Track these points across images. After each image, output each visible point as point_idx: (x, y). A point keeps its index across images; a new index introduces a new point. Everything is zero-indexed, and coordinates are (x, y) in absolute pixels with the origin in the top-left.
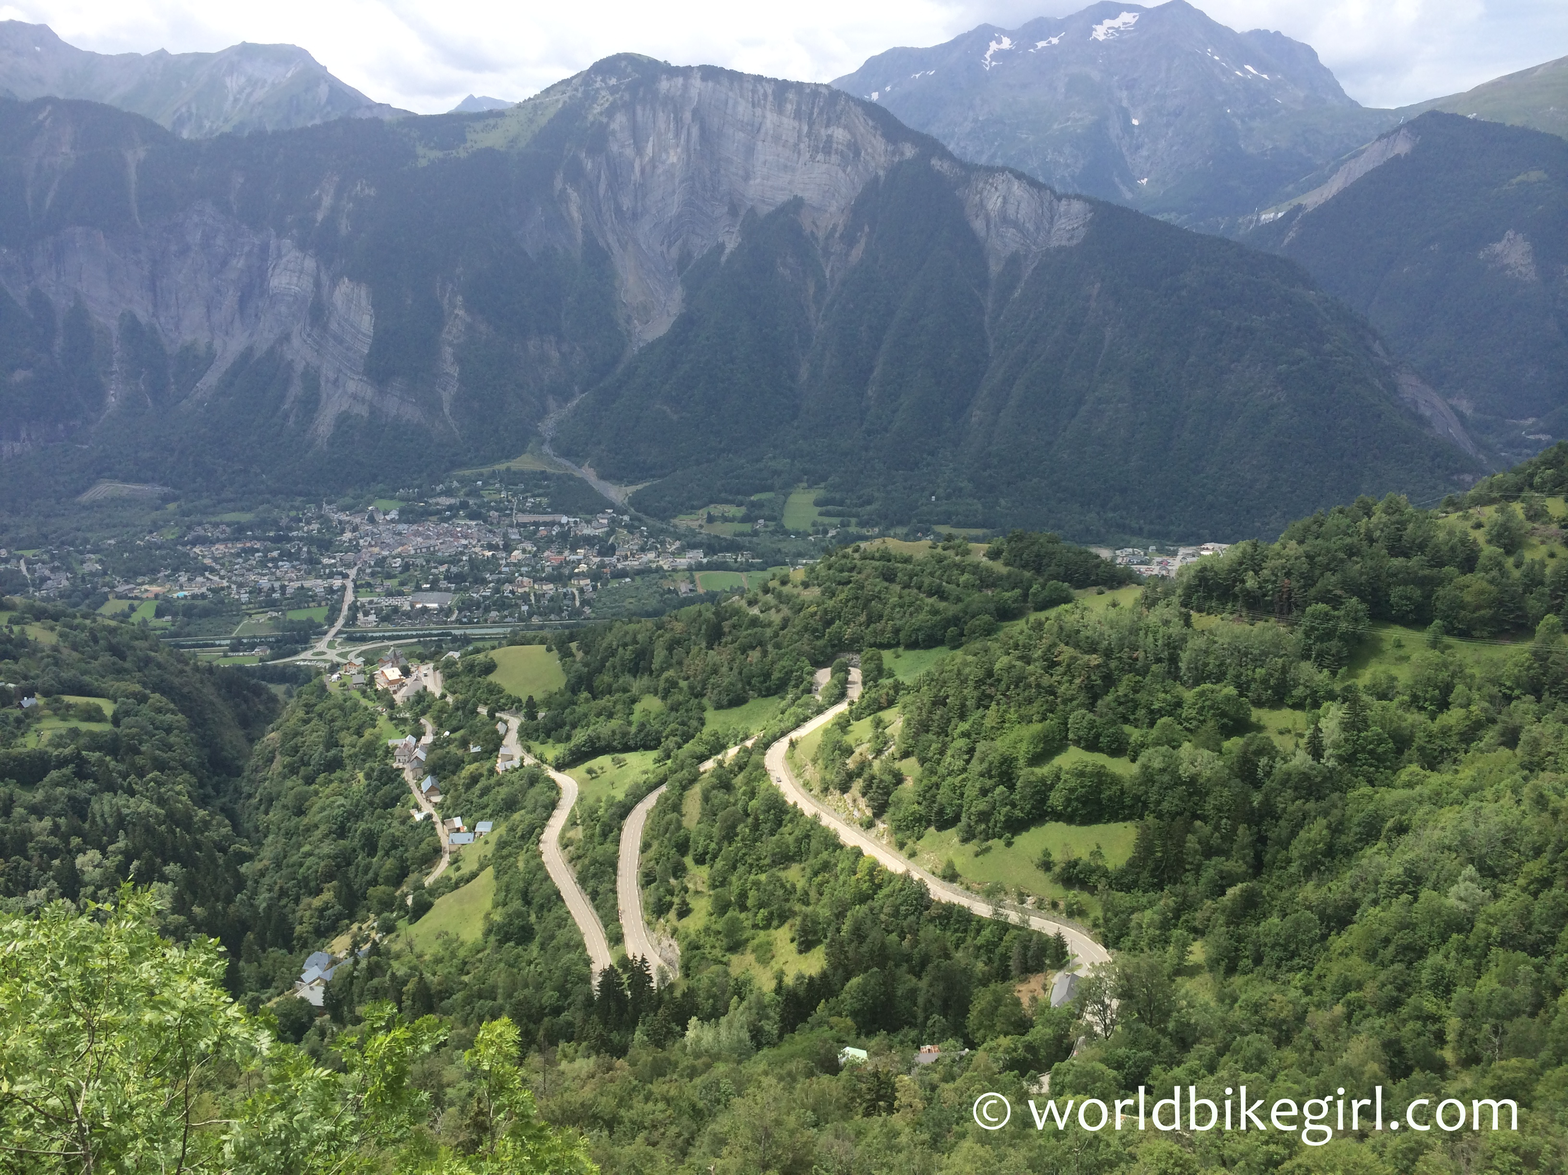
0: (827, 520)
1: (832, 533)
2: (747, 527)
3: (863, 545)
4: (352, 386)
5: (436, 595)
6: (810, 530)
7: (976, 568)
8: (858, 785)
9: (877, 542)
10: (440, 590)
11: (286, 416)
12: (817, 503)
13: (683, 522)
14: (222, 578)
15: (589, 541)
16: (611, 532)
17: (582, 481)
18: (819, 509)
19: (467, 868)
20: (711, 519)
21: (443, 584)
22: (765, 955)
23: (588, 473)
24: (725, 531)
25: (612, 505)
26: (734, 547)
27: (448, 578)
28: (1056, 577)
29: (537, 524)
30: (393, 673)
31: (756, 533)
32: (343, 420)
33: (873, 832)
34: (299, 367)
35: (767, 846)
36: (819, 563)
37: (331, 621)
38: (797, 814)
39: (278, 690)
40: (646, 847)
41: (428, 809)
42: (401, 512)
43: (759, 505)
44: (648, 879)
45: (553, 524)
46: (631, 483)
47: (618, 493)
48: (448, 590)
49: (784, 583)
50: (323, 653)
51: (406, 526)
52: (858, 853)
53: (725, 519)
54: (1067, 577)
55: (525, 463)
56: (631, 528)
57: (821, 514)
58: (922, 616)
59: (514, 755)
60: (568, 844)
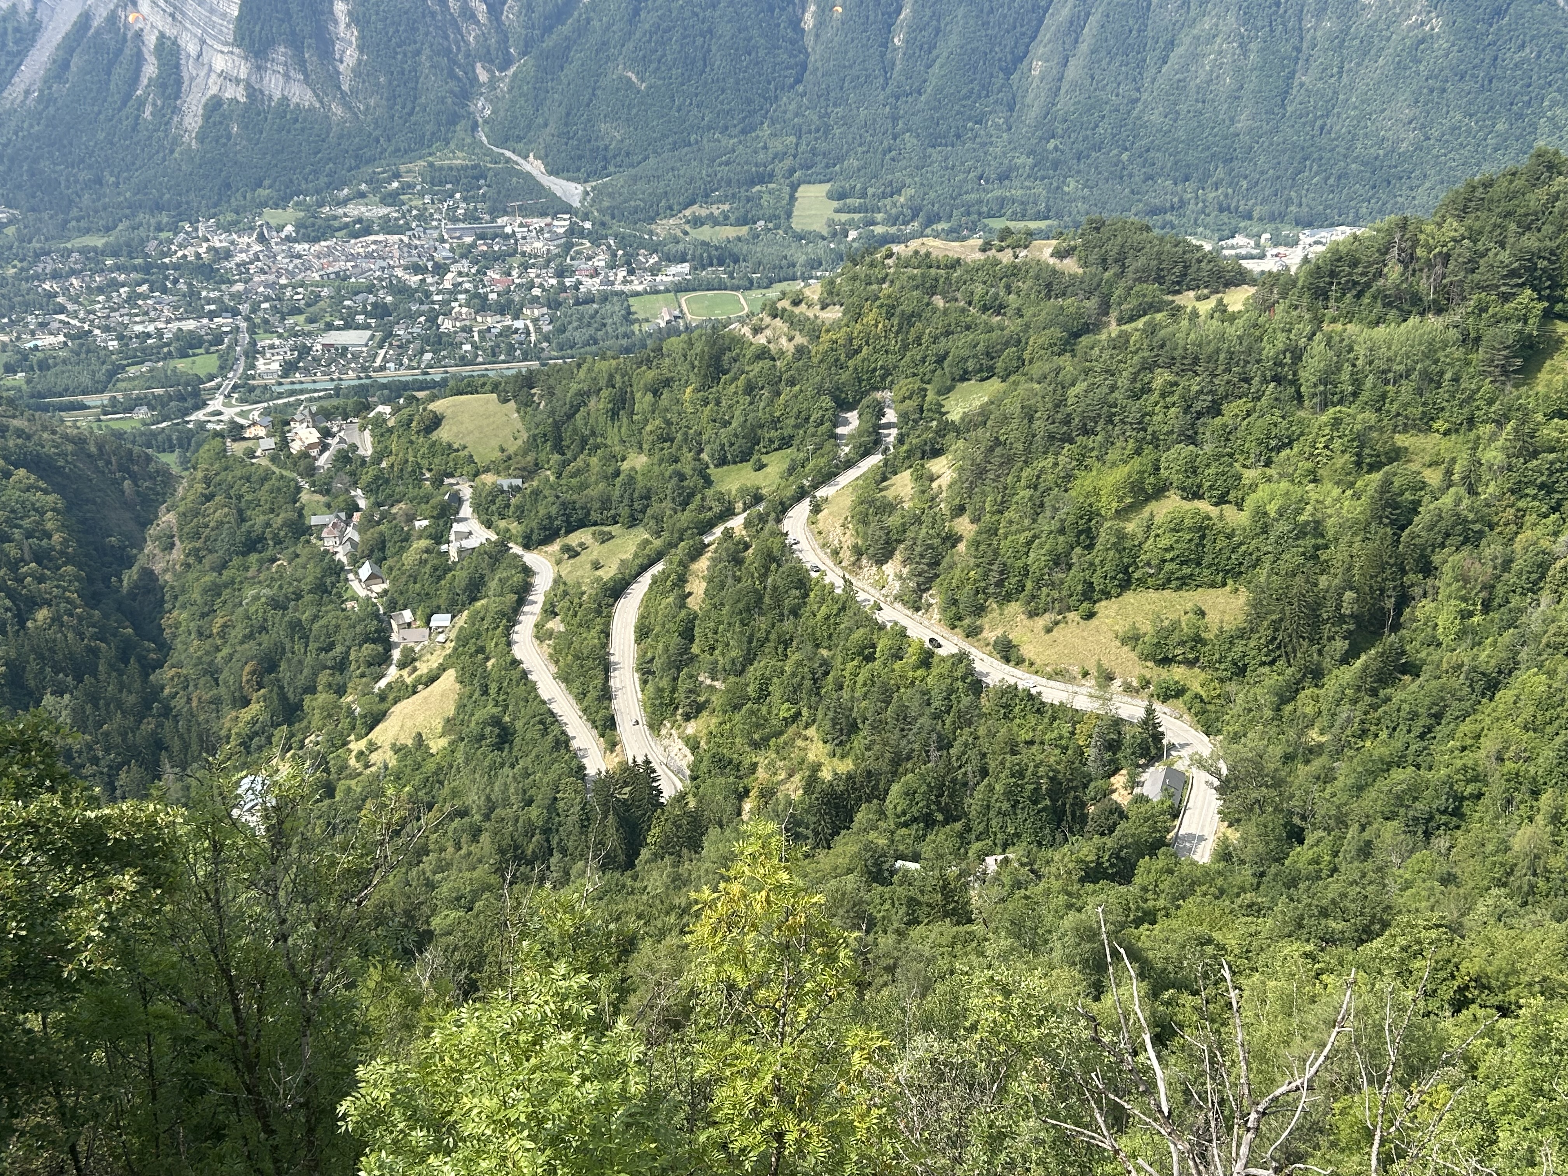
0: (844, 217)
1: (853, 234)
2: (743, 231)
3: (895, 248)
4: (220, 63)
5: (352, 333)
6: (825, 232)
7: (1041, 271)
8: (899, 554)
9: (914, 244)
10: (358, 327)
11: (141, 104)
12: (832, 197)
13: (664, 228)
14: (83, 321)
15: (543, 257)
16: (570, 244)
17: (527, 177)
18: (835, 204)
19: (424, 670)
20: (696, 222)
21: (360, 319)
23: (534, 167)
24: (716, 236)
25: (568, 209)
26: (727, 258)
27: (366, 311)
29: (474, 237)
30: (311, 435)
31: (755, 239)
32: (215, 105)
34: (151, 40)
36: (839, 274)
37: (225, 372)
39: (170, 460)
42: (299, 226)
43: (757, 201)
45: (494, 236)
46: (590, 178)
48: (367, 327)
49: (796, 303)
50: (220, 412)
51: (306, 246)
52: (902, 634)
53: (715, 221)
54: (1159, 279)
55: (451, 156)
56: (596, 239)
57: (837, 211)
58: (973, 337)
59: (470, 533)
60: (546, 637)
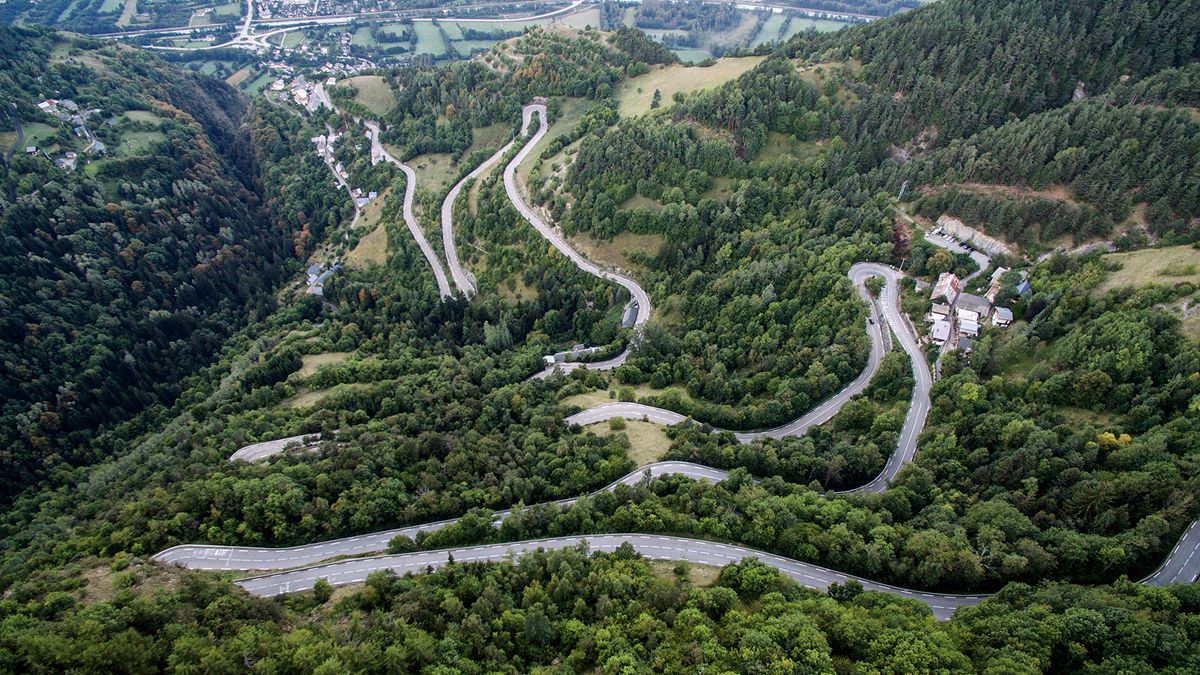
7: (602, 50)
8: (546, 205)
19: (372, 222)
22: (512, 286)
28: (639, 59)
30: (303, 94)
33: (554, 229)
35: (509, 232)
37: (244, 13)
38: (521, 218)
40: (454, 224)
41: (343, 183)
44: (458, 242)
50: (246, 39)
52: (548, 244)
54: (646, 59)
58: (575, 80)
59: (379, 153)
60: (417, 215)
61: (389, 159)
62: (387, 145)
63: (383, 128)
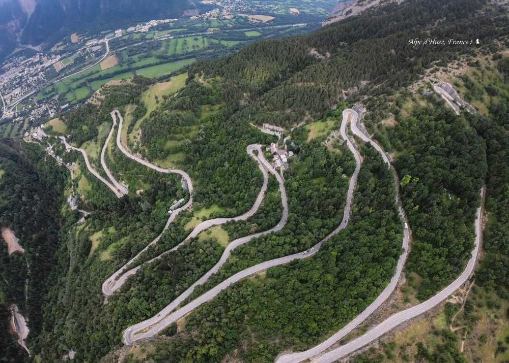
0: (80, 38)
2: (65, 46)
5: (17, 89)
6: (78, 41)
7: (130, 86)
8: (138, 152)
12: (77, 35)
13: (53, 50)
15: (37, 62)
16: (40, 58)
17: (30, 49)
19: (78, 175)
20: (58, 47)
21: (16, 86)
23: (30, 46)
24: (61, 48)
25: (38, 52)
26: (64, 52)
27: (17, 84)
28: (144, 85)
29: (26, 63)
31: (68, 46)
33: (145, 160)
35: (130, 166)
37: (3, 105)
38: (132, 160)
41: (62, 163)
43: (65, 40)
45: (28, 62)
46: (39, 44)
47: (37, 48)
50: (6, 114)
52: (145, 166)
53: (60, 46)
54: (146, 84)
55: (17, 50)
56: (44, 56)
57: (78, 37)
58: (125, 99)
59: (69, 147)
60: (93, 168)
61: (74, 149)
62: (70, 143)
63: (66, 137)
